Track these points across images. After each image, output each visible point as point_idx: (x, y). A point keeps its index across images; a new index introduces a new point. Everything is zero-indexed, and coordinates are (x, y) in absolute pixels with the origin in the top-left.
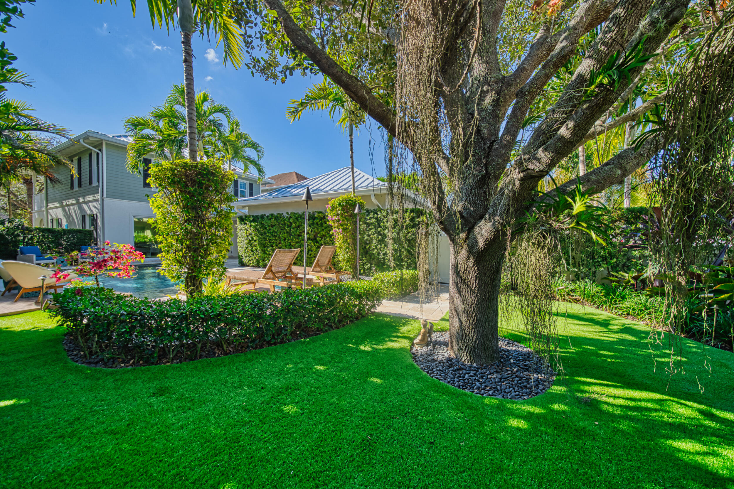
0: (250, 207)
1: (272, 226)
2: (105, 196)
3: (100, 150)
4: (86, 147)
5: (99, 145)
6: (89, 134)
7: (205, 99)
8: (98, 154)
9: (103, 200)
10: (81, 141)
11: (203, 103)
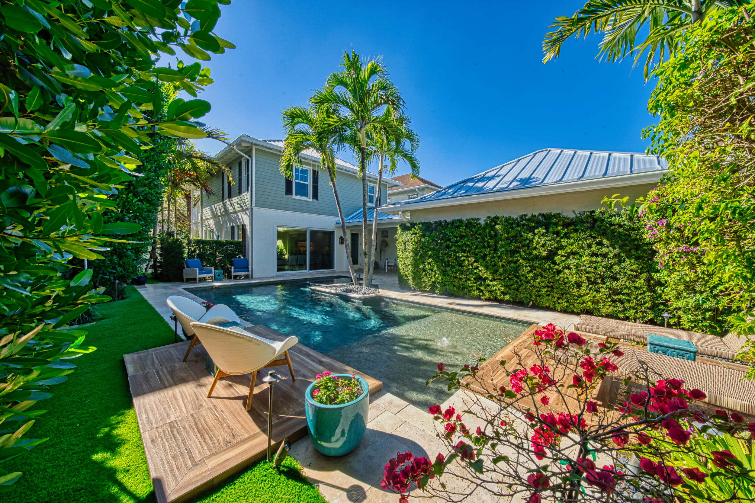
0: (413, 212)
1: (462, 237)
2: (253, 205)
3: (250, 156)
4: (238, 153)
5: (249, 152)
6: (243, 138)
7: (373, 71)
8: (248, 160)
9: (252, 209)
10: (235, 148)
11: (369, 77)
